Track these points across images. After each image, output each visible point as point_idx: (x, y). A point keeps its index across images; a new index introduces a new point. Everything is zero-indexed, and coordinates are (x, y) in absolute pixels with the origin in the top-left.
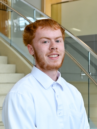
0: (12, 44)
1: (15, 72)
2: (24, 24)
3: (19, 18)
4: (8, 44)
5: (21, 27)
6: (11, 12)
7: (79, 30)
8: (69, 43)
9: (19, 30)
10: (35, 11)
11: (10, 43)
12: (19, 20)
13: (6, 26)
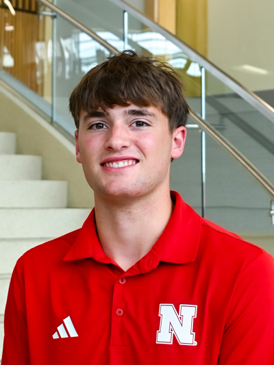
0: (55, 119)
1: (65, 205)
2: (93, 54)
3: (78, 33)
4: (44, 118)
5: (83, 61)
6: (54, 17)
7: (262, 72)
8: (233, 114)
9: (77, 71)
10: (126, 14)
11: (50, 114)
12: (76, 40)
13: (37, 61)
